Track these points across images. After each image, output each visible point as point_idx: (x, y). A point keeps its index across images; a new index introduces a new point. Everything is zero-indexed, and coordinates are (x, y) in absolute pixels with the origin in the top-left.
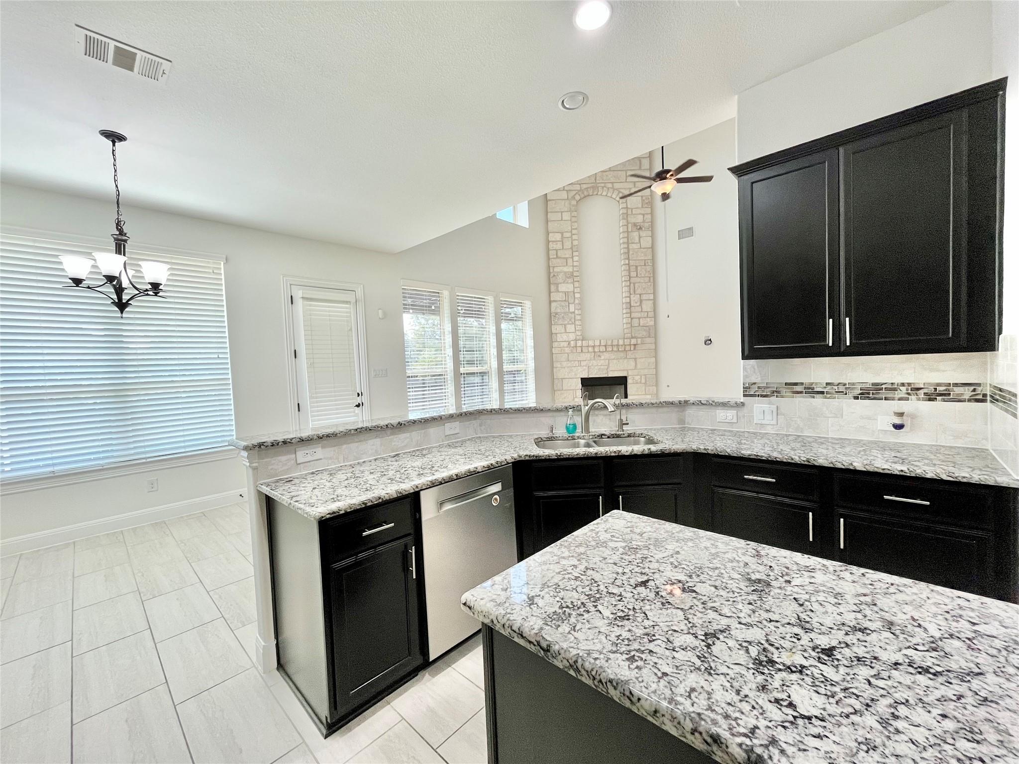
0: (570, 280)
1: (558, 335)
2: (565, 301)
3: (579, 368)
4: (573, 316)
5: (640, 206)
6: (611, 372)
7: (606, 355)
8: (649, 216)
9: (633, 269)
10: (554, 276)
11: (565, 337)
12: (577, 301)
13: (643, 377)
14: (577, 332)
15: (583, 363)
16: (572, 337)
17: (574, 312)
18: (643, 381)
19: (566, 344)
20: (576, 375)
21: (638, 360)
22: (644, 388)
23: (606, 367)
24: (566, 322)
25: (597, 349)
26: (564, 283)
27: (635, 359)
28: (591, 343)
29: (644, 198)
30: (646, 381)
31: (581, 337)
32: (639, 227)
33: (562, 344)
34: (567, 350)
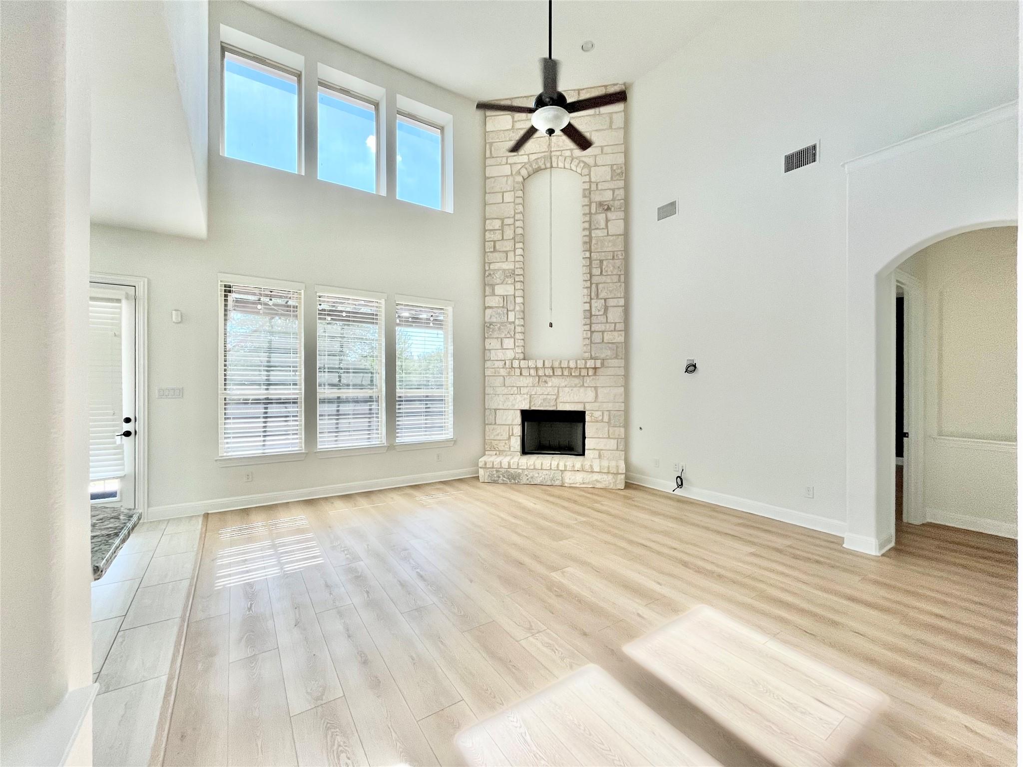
0: (510, 281)
1: (492, 351)
2: (503, 307)
3: (518, 396)
4: (512, 327)
5: (609, 178)
6: (561, 404)
7: (555, 381)
8: (622, 192)
9: (595, 264)
10: (490, 274)
11: (500, 355)
12: (517, 308)
13: (606, 413)
14: (516, 348)
15: (524, 391)
16: (510, 354)
17: (514, 323)
18: (606, 419)
19: (501, 364)
20: (513, 405)
21: (600, 390)
22: (607, 429)
23: (555, 397)
24: (503, 336)
25: (541, 373)
26: (502, 283)
27: (596, 388)
28: (531, 364)
29: (615, 167)
30: (610, 419)
31: (522, 356)
32: (606, 207)
33: (497, 364)
34: (503, 372)
